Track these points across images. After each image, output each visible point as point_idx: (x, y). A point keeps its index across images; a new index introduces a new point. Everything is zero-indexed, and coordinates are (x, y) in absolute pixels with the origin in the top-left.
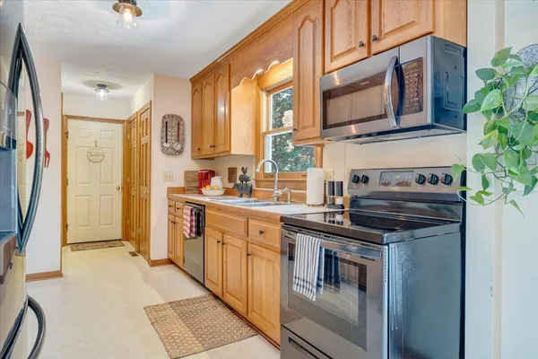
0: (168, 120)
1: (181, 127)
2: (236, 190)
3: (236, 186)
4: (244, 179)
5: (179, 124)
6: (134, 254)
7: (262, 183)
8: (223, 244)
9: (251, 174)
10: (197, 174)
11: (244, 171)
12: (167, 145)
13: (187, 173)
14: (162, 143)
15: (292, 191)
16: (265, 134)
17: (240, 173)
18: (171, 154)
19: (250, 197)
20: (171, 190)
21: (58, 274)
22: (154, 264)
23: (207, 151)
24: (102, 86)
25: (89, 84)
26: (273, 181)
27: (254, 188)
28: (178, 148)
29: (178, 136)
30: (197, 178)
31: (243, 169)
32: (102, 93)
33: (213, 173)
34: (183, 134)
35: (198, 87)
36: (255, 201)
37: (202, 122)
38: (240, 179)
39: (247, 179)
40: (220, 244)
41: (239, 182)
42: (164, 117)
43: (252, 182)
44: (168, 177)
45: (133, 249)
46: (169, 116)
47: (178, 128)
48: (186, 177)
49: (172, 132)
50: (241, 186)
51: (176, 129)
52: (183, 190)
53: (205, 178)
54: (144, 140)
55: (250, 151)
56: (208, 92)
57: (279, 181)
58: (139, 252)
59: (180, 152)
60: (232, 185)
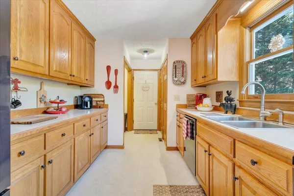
0: (177, 64)
1: (184, 68)
2: (222, 108)
3: (222, 105)
4: (230, 100)
5: (183, 66)
6: (160, 140)
7: (245, 104)
8: (209, 155)
9: (235, 96)
10: (194, 96)
11: (229, 93)
12: (176, 79)
13: (188, 95)
14: (173, 78)
15: (285, 112)
16: (249, 62)
17: (225, 95)
18: (179, 84)
19: (234, 114)
20: (179, 106)
21: (122, 147)
22: (169, 149)
23: (201, 81)
24: (146, 52)
25: (139, 51)
26: (260, 102)
27: (238, 106)
28: (183, 80)
29: (183, 74)
30: (195, 99)
31: (227, 92)
32: (146, 55)
33: (205, 96)
34: (186, 72)
35: (195, 40)
36: (240, 119)
37: (197, 63)
38: (225, 99)
39: (231, 100)
40: (207, 153)
41: (224, 102)
42: (174, 63)
43: (236, 102)
44: (177, 98)
45: (161, 137)
46: (177, 61)
47: (183, 69)
48: (187, 98)
49: (179, 71)
50: (226, 105)
51: (182, 69)
52: (186, 107)
53: (199, 99)
54: (165, 78)
55: (234, 78)
56: (201, 41)
57: (266, 102)
58: (163, 139)
59: (184, 83)
60: (218, 104)
